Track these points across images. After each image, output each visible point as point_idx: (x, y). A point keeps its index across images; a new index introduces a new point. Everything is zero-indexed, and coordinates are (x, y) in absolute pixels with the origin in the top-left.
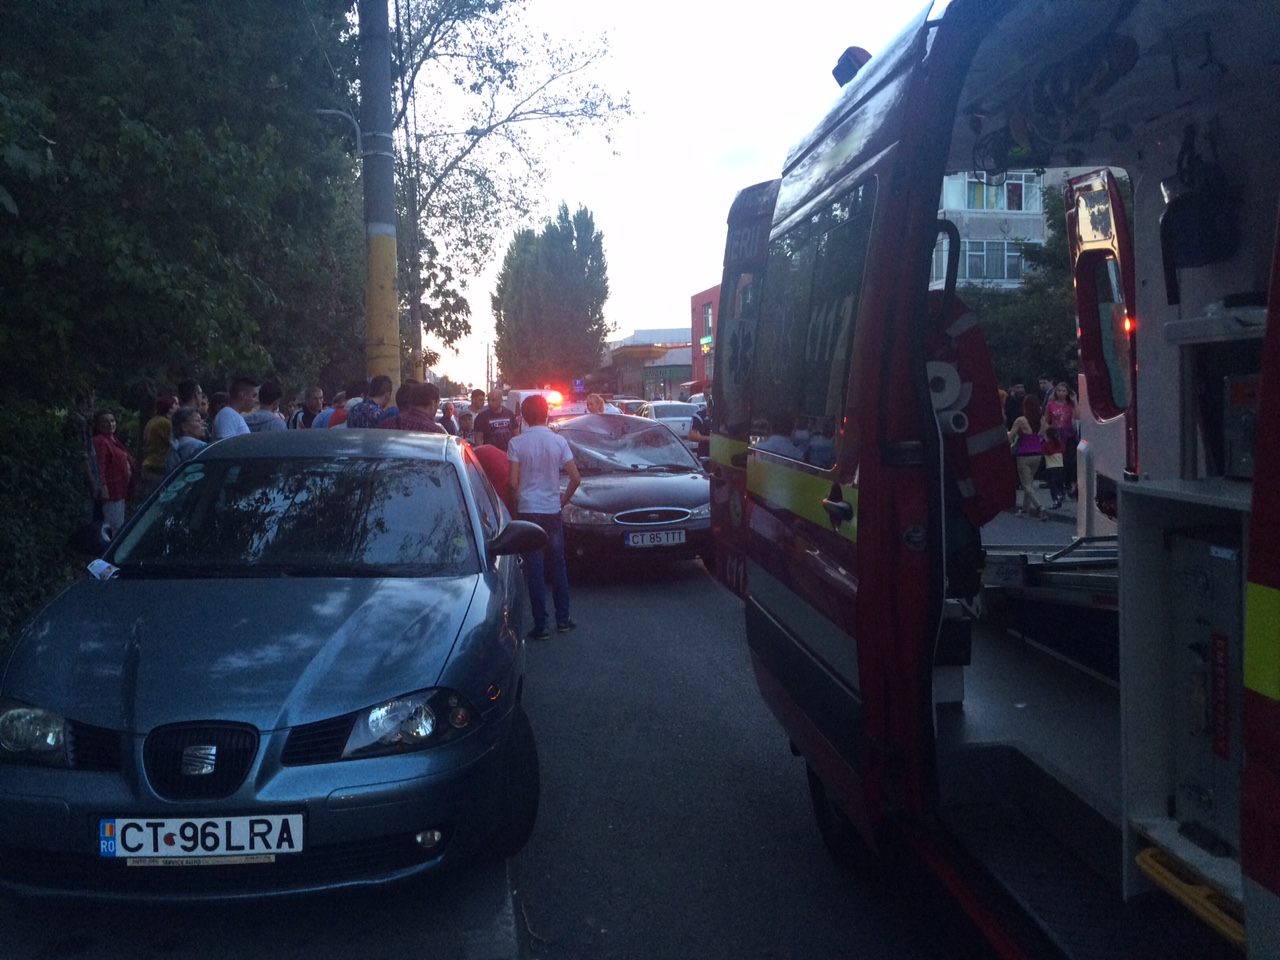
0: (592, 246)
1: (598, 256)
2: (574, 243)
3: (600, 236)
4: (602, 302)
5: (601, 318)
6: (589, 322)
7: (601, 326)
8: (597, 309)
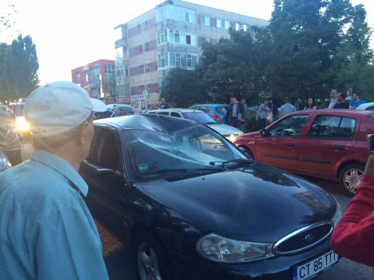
0: (32, 49)
1: (35, 53)
2: (25, 47)
3: (34, 46)
4: (37, 70)
5: (37, 76)
6: (33, 77)
7: (37, 79)
8: (35, 72)
